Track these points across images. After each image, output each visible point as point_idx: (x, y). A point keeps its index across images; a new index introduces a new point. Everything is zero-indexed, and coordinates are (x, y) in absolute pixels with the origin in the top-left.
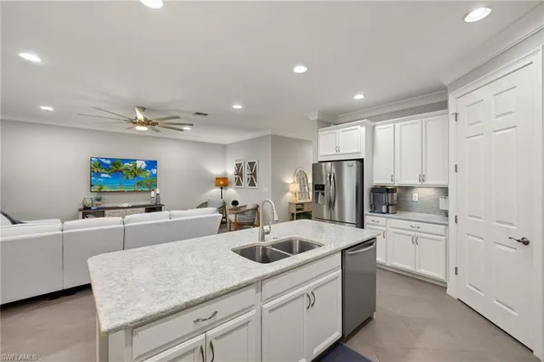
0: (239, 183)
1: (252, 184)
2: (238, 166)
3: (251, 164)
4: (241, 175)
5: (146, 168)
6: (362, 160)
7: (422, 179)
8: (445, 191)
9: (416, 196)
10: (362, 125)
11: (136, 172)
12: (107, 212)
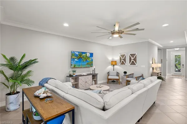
0: (123, 63)
1: (133, 64)
2: (123, 56)
4: (125, 60)
11: (86, 58)
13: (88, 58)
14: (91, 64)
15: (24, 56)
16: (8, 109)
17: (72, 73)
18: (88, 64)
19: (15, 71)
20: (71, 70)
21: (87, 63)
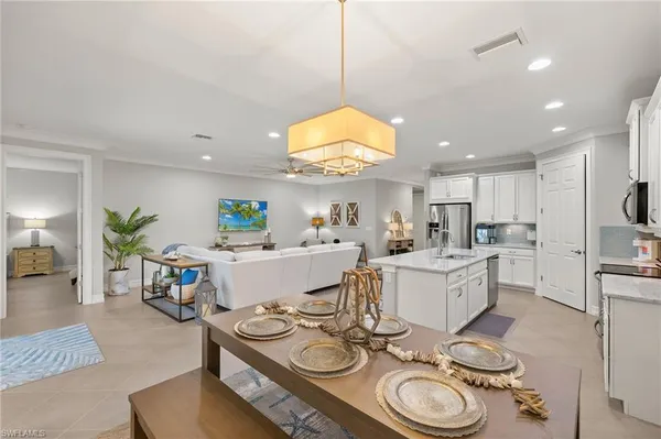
0: (336, 223)
1: (353, 223)
2: (336, 207)
3: (352, 205)
4: (339, 215)
5: (260, 209)
6: (470, 204)
7: (516, 218)
8: (533, 227)
9: (509, 231)
10: (470, 177)
11: (250, 213)
12: (235, 249)
13: (255, 211)
14: (262, 225)
15: (138, 210)
16: (113, 292)
17: (220, 241)
18: (254, 225)
19: (121, 233)
20: (219, 235)
21: (251, 222)
